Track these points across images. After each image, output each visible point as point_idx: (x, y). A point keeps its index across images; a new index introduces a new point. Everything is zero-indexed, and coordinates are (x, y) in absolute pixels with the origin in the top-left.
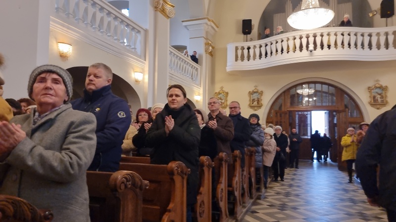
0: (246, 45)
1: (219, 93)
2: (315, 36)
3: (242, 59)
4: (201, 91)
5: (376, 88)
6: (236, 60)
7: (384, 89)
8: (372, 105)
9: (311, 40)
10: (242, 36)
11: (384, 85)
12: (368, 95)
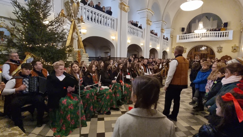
0: (182, 35)
1: (174, 49)
2: (202, 34)
3: (181, 39)
4: (169, 48)
5: (219, 47)
6: (179, 39)
7: (222, 48)
8: (217, 52)
9: (201, 35)
10: (182, 32)
11: (222, 46)
12: (217, 49)
